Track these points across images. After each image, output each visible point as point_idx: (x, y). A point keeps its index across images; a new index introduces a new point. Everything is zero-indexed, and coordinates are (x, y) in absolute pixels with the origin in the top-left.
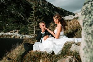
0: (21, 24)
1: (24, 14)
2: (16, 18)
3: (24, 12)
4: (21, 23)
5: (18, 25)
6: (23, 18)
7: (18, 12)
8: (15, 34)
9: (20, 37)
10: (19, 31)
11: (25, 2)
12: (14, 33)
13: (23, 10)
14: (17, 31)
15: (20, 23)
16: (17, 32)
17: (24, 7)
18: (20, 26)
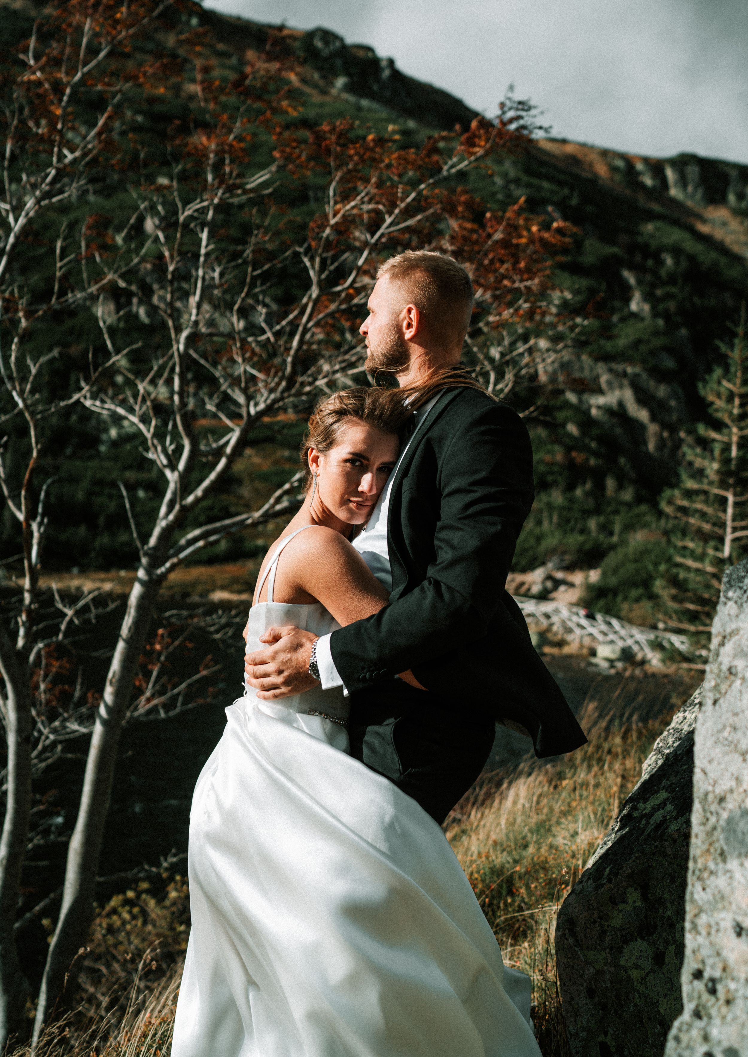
0: (628, 495)
1: (662, 391)
2: (572, 428)
3: (669, 363)
4: (620, 487)
5: (586, 514)
6: (653, 428)
7: (601, 368)
8: (547, 607)
9: (604, 651)
10: (594, 576)
11: (676, 251)
12: (544, 596)
13: (659, 342)
14: (578, 578)
15: (610, 483)
16: (573, 595)
17: (672, 306)
18: (606, 529)
